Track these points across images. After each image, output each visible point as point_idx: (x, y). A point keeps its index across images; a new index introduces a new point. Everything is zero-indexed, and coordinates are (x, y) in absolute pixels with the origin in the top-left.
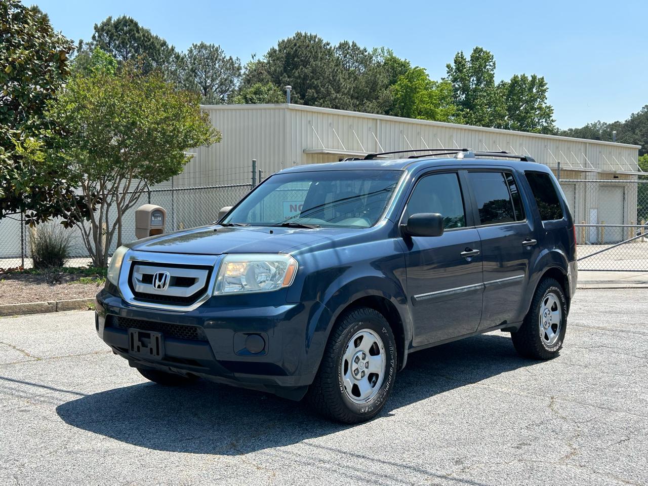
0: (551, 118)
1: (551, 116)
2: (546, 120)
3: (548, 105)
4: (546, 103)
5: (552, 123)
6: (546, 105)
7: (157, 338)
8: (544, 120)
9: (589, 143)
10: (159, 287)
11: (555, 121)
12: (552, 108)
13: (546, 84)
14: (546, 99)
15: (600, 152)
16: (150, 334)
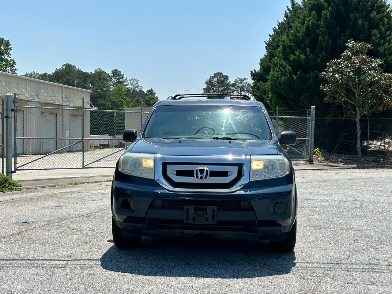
0: (14, 68)
1: (15, 67)
2: (11, 69)
3: (12, 59)
4: (10, 57)
5: (15, 71)
6: (10, 59)
7: (213, 210)
8: (9, 68)
9: (64, 87)
10: (201, 178)
11: (17, 70)
12: (15, 61)
13: (10, 45)
14: (10, 55)
15: (70, 93)
16: (206, 208)
